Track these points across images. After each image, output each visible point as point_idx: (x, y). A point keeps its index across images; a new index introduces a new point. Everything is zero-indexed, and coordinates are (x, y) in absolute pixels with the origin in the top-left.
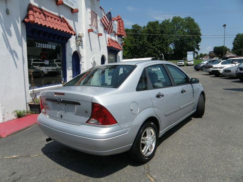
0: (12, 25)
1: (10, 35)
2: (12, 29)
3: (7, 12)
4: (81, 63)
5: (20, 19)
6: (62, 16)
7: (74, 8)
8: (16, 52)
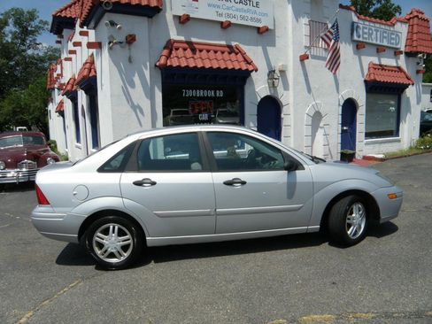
0: (136, 75)
1: (133, 86)
2: (136, 79)
3: (130, 60)
4: (282, 116)
5: (148, 64)
6: (233, 44)
7: (260, 25)
8: (142, 107)
